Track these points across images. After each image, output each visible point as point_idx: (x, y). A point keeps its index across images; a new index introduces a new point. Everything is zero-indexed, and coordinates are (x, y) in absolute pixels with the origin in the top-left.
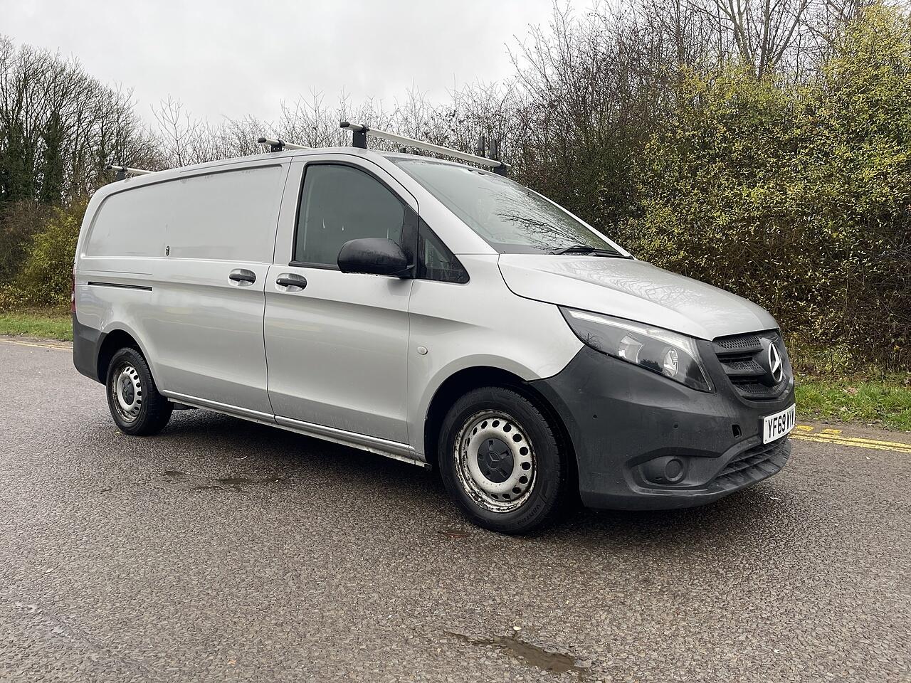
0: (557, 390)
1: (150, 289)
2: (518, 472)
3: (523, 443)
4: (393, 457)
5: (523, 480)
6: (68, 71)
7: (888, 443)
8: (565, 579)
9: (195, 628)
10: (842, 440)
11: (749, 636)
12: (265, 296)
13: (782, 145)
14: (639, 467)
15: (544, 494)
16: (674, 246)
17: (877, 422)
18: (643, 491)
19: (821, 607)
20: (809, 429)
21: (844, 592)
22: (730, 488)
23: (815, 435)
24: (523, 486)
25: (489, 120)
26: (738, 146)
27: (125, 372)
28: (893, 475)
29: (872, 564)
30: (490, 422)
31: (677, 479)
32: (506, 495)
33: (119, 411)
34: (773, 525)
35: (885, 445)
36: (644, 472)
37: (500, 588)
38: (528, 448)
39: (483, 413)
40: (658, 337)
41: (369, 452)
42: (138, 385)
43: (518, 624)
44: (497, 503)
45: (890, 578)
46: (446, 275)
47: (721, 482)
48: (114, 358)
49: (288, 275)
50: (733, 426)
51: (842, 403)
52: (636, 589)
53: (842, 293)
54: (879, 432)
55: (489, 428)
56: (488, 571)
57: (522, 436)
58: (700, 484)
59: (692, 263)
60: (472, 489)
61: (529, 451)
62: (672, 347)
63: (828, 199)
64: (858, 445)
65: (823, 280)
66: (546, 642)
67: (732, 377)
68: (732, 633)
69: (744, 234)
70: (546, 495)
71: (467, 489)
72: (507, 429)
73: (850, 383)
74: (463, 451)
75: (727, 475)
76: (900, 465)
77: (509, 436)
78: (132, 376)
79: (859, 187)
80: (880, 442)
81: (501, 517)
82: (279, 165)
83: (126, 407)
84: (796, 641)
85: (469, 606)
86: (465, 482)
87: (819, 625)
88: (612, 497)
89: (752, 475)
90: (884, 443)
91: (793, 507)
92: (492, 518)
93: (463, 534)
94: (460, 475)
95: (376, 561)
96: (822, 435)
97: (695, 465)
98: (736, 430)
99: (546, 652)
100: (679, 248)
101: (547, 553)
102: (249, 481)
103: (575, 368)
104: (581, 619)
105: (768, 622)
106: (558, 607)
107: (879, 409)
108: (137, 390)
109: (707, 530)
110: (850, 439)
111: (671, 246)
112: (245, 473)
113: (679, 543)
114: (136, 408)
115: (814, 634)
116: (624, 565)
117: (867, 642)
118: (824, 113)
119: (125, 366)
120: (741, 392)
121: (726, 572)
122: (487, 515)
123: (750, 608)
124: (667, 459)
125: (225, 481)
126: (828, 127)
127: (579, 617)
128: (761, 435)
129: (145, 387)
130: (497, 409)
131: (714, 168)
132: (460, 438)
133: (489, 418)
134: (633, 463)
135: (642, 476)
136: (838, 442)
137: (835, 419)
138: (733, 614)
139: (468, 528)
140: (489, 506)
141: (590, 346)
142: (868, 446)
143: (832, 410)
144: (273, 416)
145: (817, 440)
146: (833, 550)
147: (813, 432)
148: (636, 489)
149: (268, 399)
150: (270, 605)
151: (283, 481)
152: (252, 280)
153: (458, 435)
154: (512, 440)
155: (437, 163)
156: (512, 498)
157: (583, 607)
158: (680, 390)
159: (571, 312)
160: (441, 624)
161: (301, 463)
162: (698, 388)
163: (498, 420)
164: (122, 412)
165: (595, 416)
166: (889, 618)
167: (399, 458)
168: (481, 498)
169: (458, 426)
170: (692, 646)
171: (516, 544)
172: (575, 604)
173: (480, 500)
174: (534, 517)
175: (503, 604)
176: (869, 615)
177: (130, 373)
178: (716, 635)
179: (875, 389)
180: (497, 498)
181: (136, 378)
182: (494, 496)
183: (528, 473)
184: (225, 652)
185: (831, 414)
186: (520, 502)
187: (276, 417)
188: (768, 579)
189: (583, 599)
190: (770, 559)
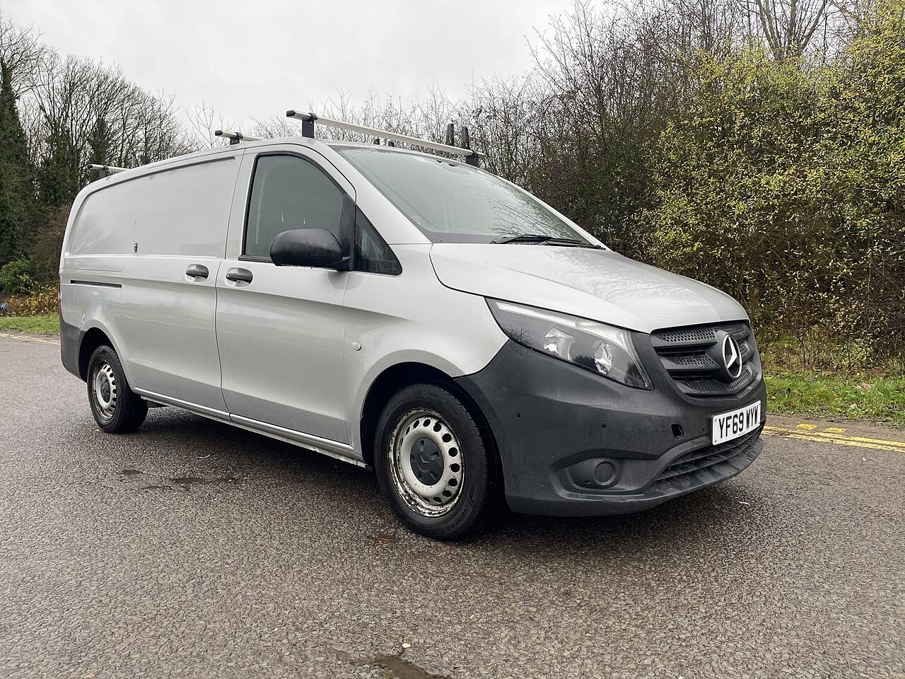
0: (481, 386)
1: (120, 286)
2: (448, 474)
3: (452, 444)
4: (337, 457)
5: (452, 482)
6: (110, 79)
7: (893, 443)
8: (480, 590)
9: (69, 638)
10: (843, 439)
11: (657, 660)
12: (217, 291)
13: (805, 130)
14: (567, 469)
15: (471, 498)
16: (689, 237)
17: (887, 421)
18: (571, 496)
19: (750, 628)
20: (810, 427)
21: (783, 611)
22: (671, 492)
23: (815, 434)
24: (453, 489)
25: (508, 114)
26: (757, 132)
27: (102, 370)
28: (885, 479)
29: (826, 579)
30: (422, 421)
31: (608, 483)
32: (437, 499)
33: (98, 409)
34: (731, 533)
35: (889, 445)
36: (572, 476)
37: (406, 600)
38: (457, 448)
39: (415, 411)
40: (589, 330)
41: (315, 452)
42: (113, 383)
43: (409, 641)
44: (430, 507)
45: (841, 596)
46: (381, 267)
47: (663, 486)
48: (93, 356)
49: (237, 270)
50: (673, 426)
51: (853, 399)
52: (552, 602)
53: (866, 284)
54: (887, 431)
55: (421, 427)
56: (402, 580)
57: (452, 435)
58: (636, 488)
59: (707, 255)
60: (406, 492)
61: (459, 452)
62: (605, 341)
63: (852, 185)
64: (859, 444)
65: (845, 270)
66: (430, 662)
67: (672, 372)
68: (639, 655)
69: (761, 223)
70: (473, 499)
71: (401, 491)
72: (437, 428)
73: (867, 379)
74: (398, 452)
75: (672, 478)
76: (897, 467)
77: (439, 436)
78: (108, 374)
79: (885, 172)
80: (884, 442)
81: (432, 521)
82: (233, 158)
83: (104, 404)
84: (707, 667)
85: (365, 619)
86: (399, 484)
87: (741, 649)
88: (539, 502)
89: (702, 479)
90: (888, 443)
91: (761, 513)
92: (424, 523)
93: (393, 539)
94: (395, 477)
95: (290, 567)
96: (823, 434)
97: (630, 468)
98: (677, 430)
99: (427, 673)
100: (695, 239)
101: (473, 560)
102: (201, 481)
103: (499, 364)
104: (479, 635)
105: (684, 644)
106: (460, 623)
107: (891, 406)
108: (113, 387)
109: (656, 538)
110: (853, 439)
111: (686, 237)
112: (201, 472)
113: (619, 552)
114: (113, 406)
115: (731, 659)
116: (549, 576)
117: (790, 670)
118: (847, 94)
119: (103, 363)
120: (684, 388)
121: (658, 585)
122: (418, 519)
123: (670, 627)
124: (596, 462)
125: (177, 481)
126: (855, 110)
127: (478, 633)
128: (710, 434)
129: (119, 385)
130: (428, 407)
131: (732, 156)
132: (394, 438)
133: (421, 417)
134: (559, 466)
135: (569, 479)
136: (838, 442)
137: (843, 417)
138: (649, 632)
139: (401, 532)
140: (421, 509)
141: (516, 341)
142: (870, 446)
143: (841, 407)
144: (228, 414)
145: (816, 439)
146: (787, 562)
147: (814, 430)
148: (563, 494)
149: (221, 397)
150: (157, 615)
151: (235, 481)
152: (205, 275)
153: (392, 435)
154: (441, 440)
155: (389, 151)
156: (443, 501)
157: (487, 622)
158: (610, 386)
159: (498, 304)
160: (326, 640)
161: (261, 462)
162: (632, 385)
163: (429, 419)
164: (102, 409)
165: (519, 415)
166: (824, 643)
167: (343, 459)
168: (415, 501)
169: (391, 425)
170: (588, 670)
171: (444, 551)
172: (478, 619)
173: (413, 503)
174: (462, 523)
175: (402, 617)
176: (802, 639)
177: (106, 371)
178: (619, 658)
179: (890, 385)
180: (429, 501)
181: (111, 376)
182: (426, 499)
183: (458, 475)
184: (88, 665)
185: (839, 412)
186: (449, 506)
187: (231, 415)
188: (702, 594)
189: (490, 614)
190: (713, 570)
